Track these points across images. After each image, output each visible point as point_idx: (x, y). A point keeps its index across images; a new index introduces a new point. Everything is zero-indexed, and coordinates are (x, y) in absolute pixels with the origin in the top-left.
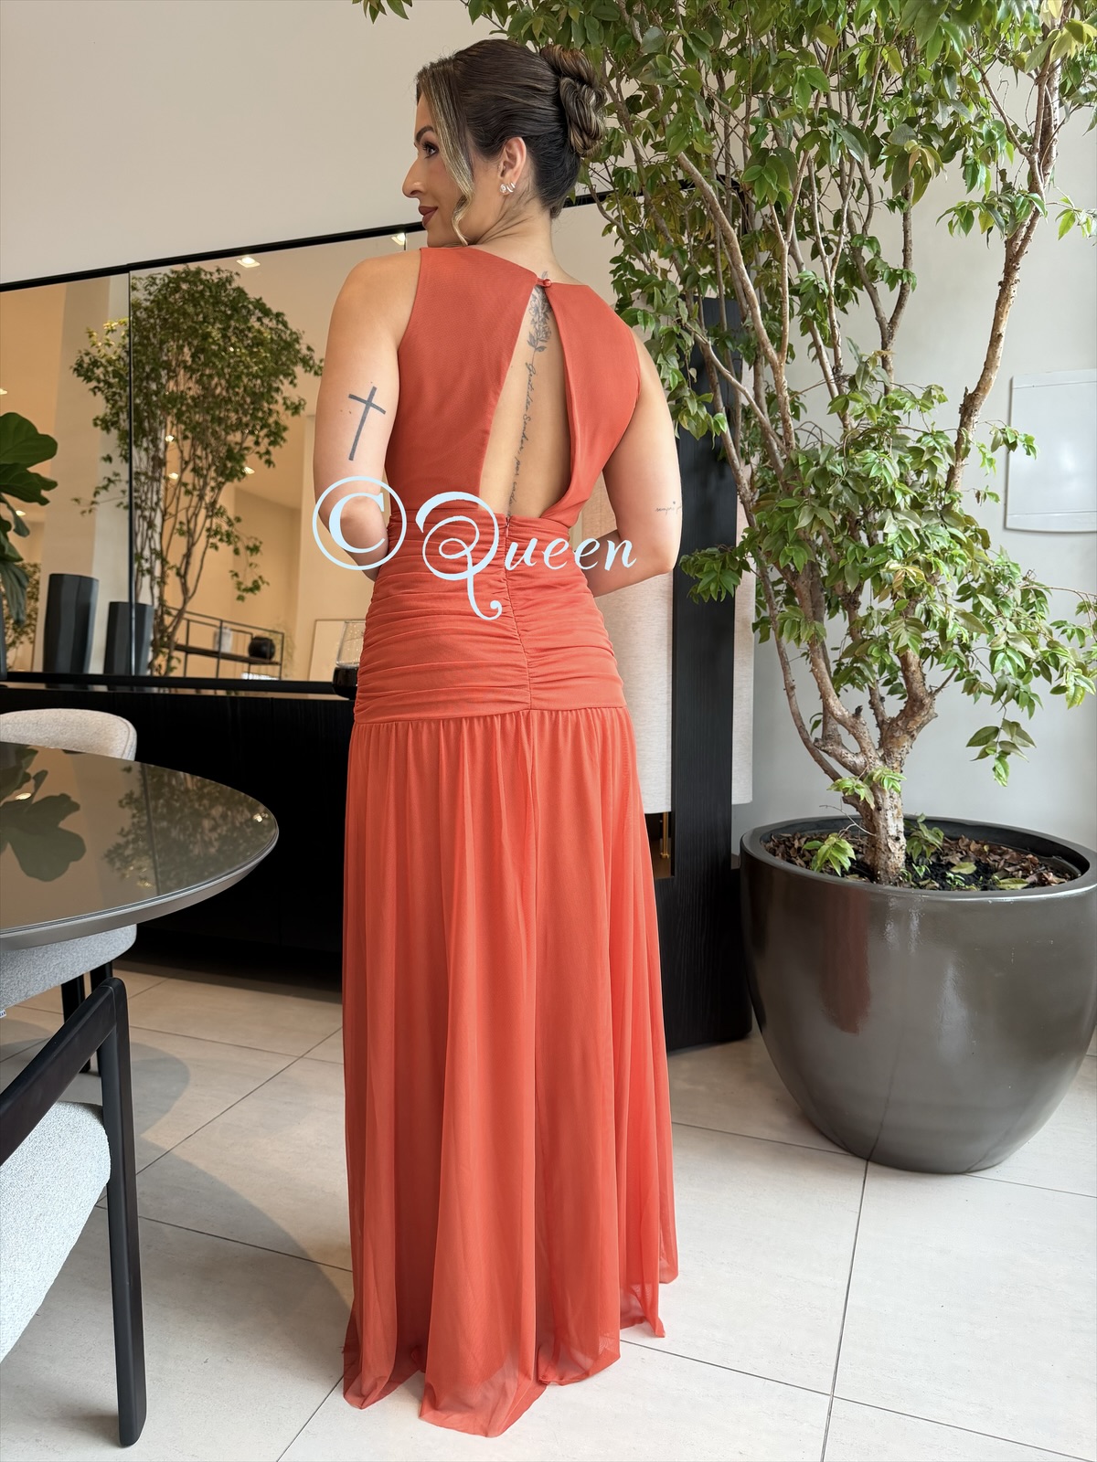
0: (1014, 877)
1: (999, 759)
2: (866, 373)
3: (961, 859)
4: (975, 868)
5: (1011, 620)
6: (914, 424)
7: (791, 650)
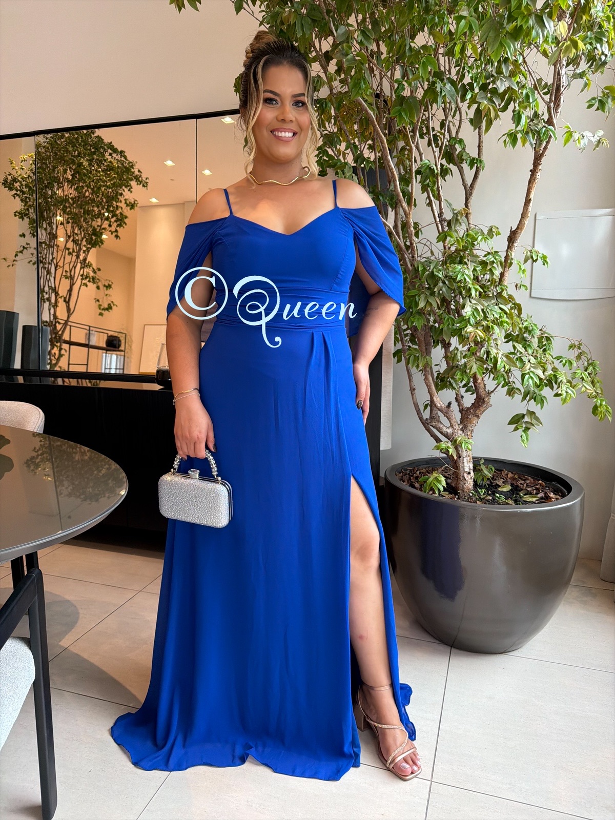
0: (531, 494)
1: (524, 431)
2: (457, 220)
3: (503, 482)
4: (511, 488)
5: (532, 355)
6: (482, 249)
7: (414, 370)
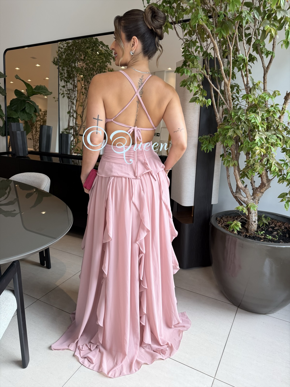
1: (286, 202)
2: (254, 88)
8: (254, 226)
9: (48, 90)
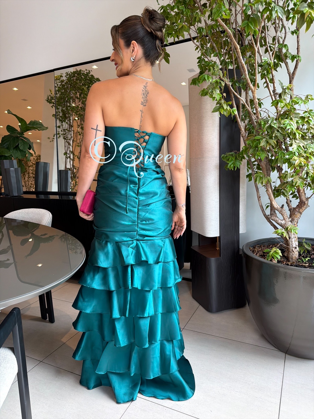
2: (285, 92)
6: (301, 109)
7: (260, 185)
8: (295, 254)
9: (43, 125)
